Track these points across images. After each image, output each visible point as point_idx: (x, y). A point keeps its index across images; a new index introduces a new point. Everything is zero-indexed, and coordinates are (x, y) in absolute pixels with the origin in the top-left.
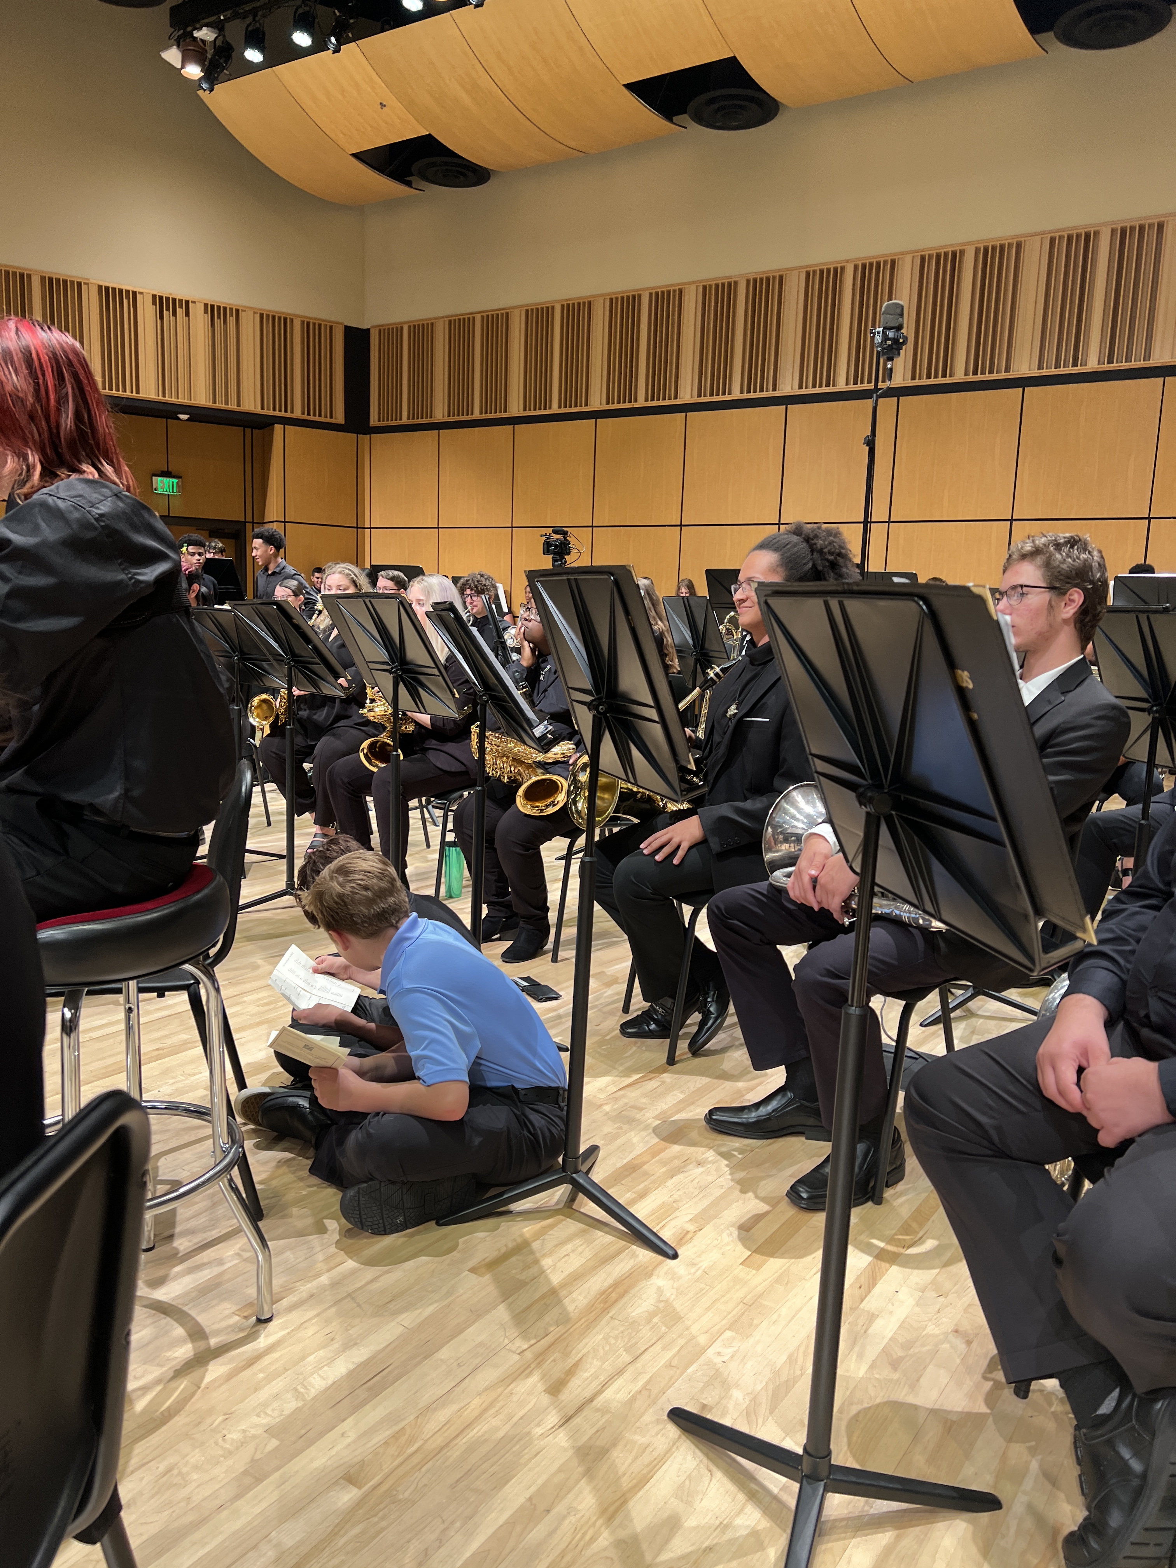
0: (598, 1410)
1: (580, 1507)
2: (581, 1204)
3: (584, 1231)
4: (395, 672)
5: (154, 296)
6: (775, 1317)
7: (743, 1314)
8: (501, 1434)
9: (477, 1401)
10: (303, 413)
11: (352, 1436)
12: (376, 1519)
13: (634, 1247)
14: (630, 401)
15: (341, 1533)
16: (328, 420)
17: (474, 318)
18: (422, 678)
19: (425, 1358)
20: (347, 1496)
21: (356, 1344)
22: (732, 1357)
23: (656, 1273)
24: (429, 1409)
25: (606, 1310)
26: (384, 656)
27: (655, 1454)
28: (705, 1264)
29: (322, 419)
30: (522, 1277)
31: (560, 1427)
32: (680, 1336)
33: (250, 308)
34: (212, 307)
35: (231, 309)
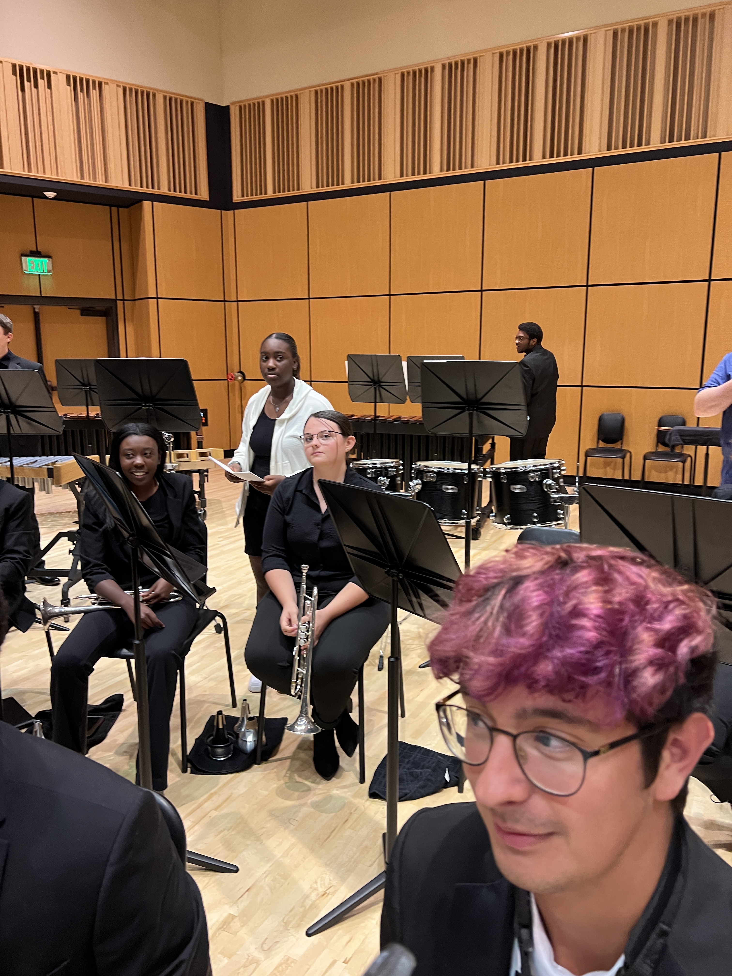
33: (114, 81)
34: (75, 79)
35: (94, 82)
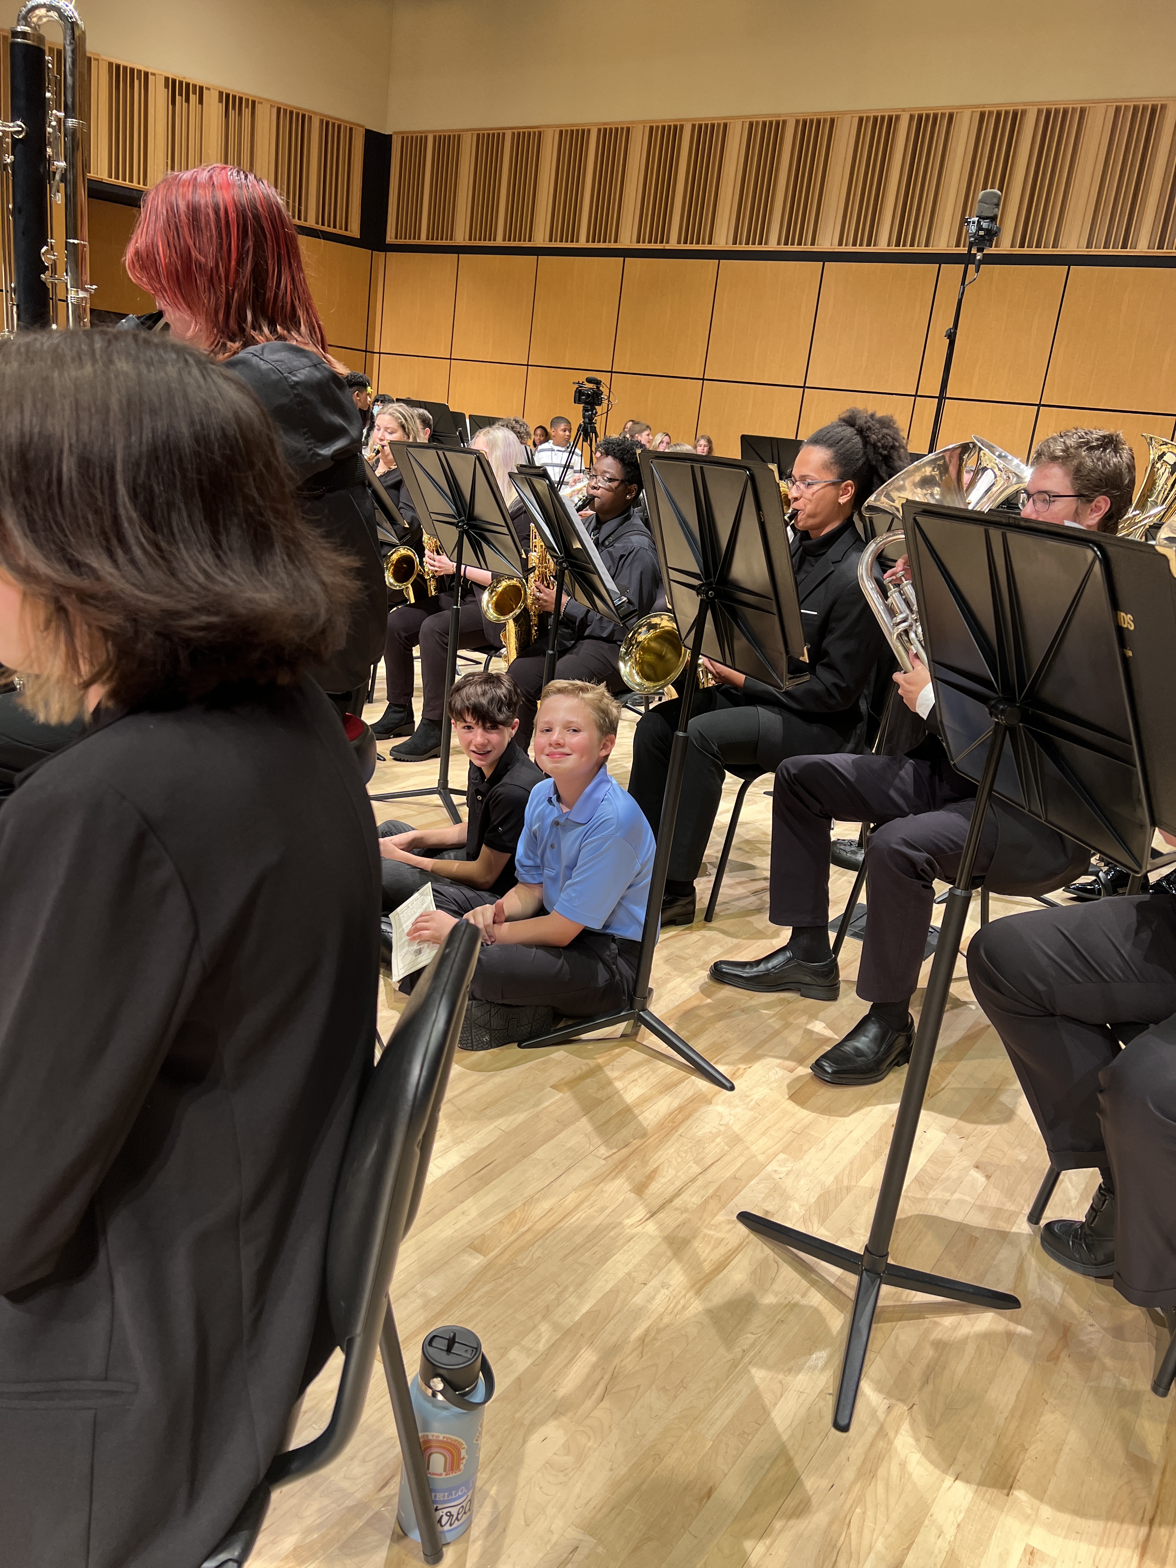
0: (677, 1209)
1: (671, 1283)
2: (643, 1038)
3: (648, 1061)
4: (462, 527)
5: (167, 79)
6: (821, 1145)
7: (793, 1141)
8: (597, 1222)
9: (573, 1195)
10: (317, 223)
11: (473, 1213)
12: (502, 1281)
13: (693, 1077)
14: (661, 242)
15: (475, 1289)
16: (343, 232)
18: (487, 534)
19: (524, 1157)
20: (476, 1261)
21: (462, 1142)
22: (787, 1174)
23: (714, 1101)
24: (531, 1200)
25: (675, 1128)
26: (450, 509)
27: (730, 1247)
28: (756, 1097)
29: (337, 231)
30: (600, 1095)
31: (647, 1220)
32: (741, 1155)
33: (268, 100)
34: (228, 95)
35: (247, 100)
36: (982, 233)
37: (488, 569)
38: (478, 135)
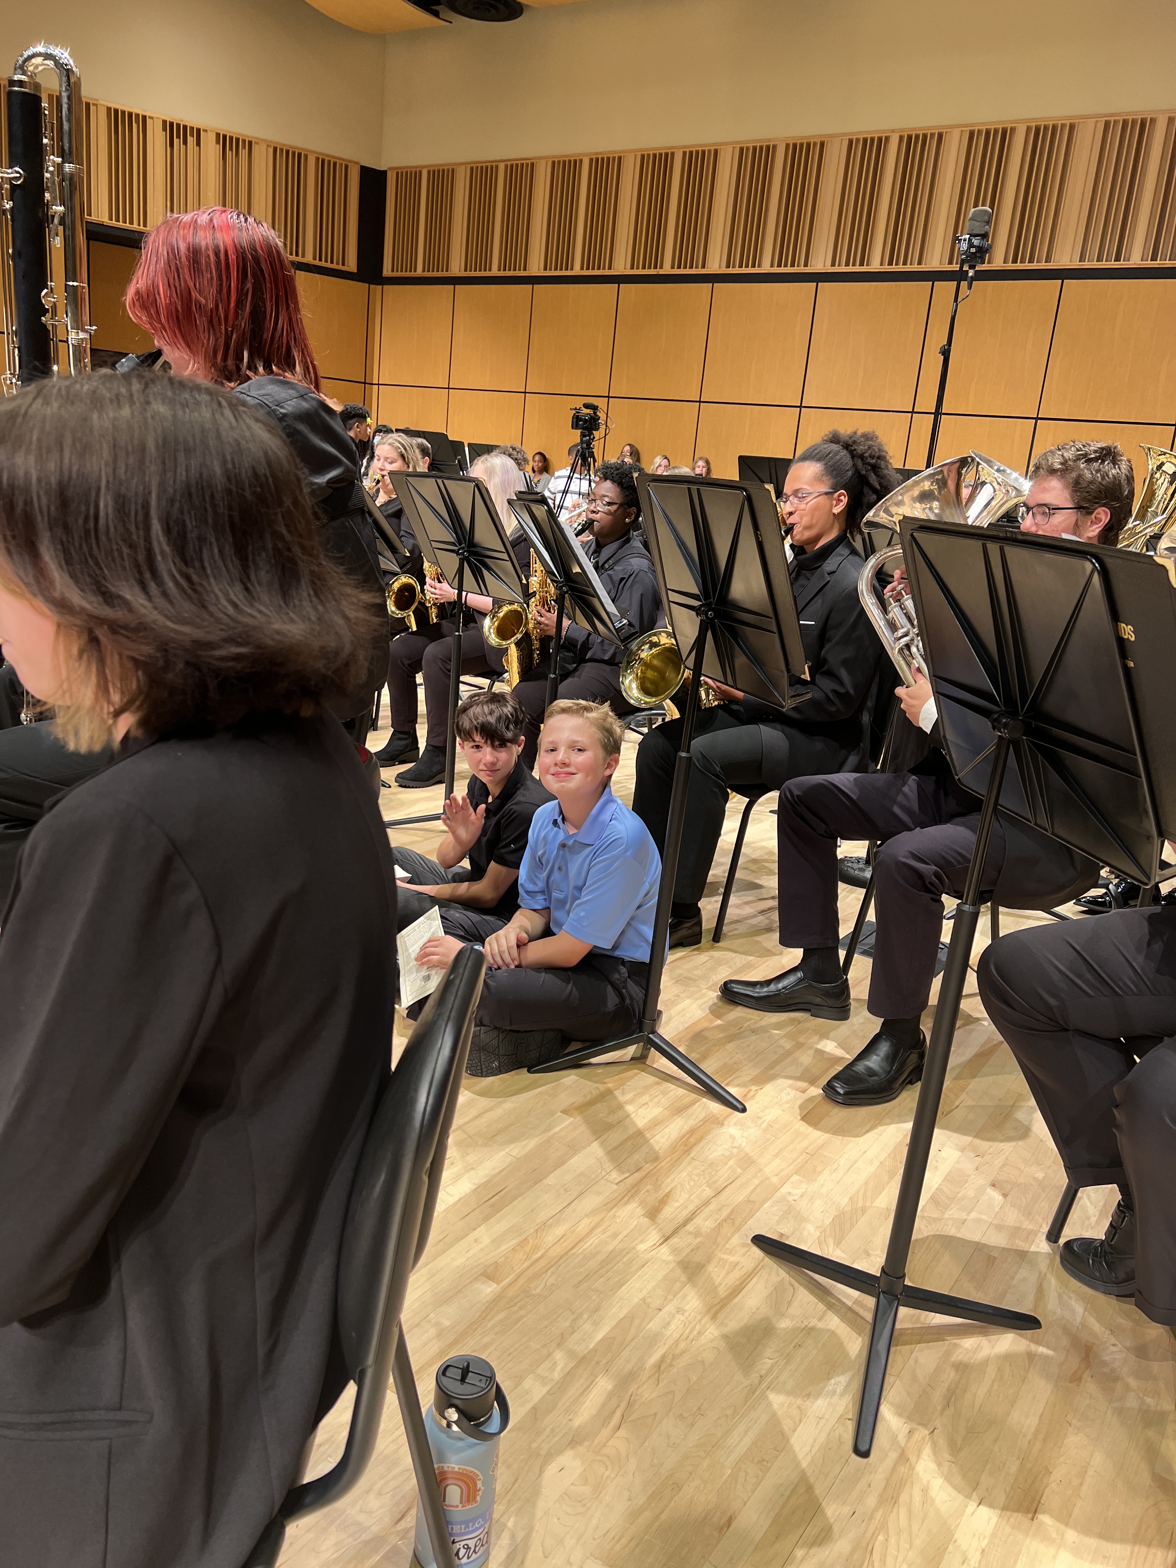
0: (690, 1233)
1: (687, 1308)
2: (653, 1061)
3: (657, 1084)
4: (462, 554)
5: (164, 122)
6: (835, 1166)
7: (807, 1162)
8: (610, 1248)
9: (586, 1221)
10: (315, 259)
11: (486, 1241)
12: (516, 1308)
13: (704, 1100)
14: (656, 268)
15: (489, 1317)
16: (340, 267)
17: (497, 167)
18: (487, 560)
19: (536, 1183)
20: (488, 1290)
21: (473, 1169)
22: (801, 1196)
23: (726, 1123)
24: (544, 1226)
25: (687, 1151)
26: (450, 537)
27: (744, 1271)
28: (769, 1118)
29: (334, 266)
30: (610, 1119)
31: (661, 1244)
32: (754, 1177)
36: (973, 250)
37: (488, 595)
38: (472, 169)
